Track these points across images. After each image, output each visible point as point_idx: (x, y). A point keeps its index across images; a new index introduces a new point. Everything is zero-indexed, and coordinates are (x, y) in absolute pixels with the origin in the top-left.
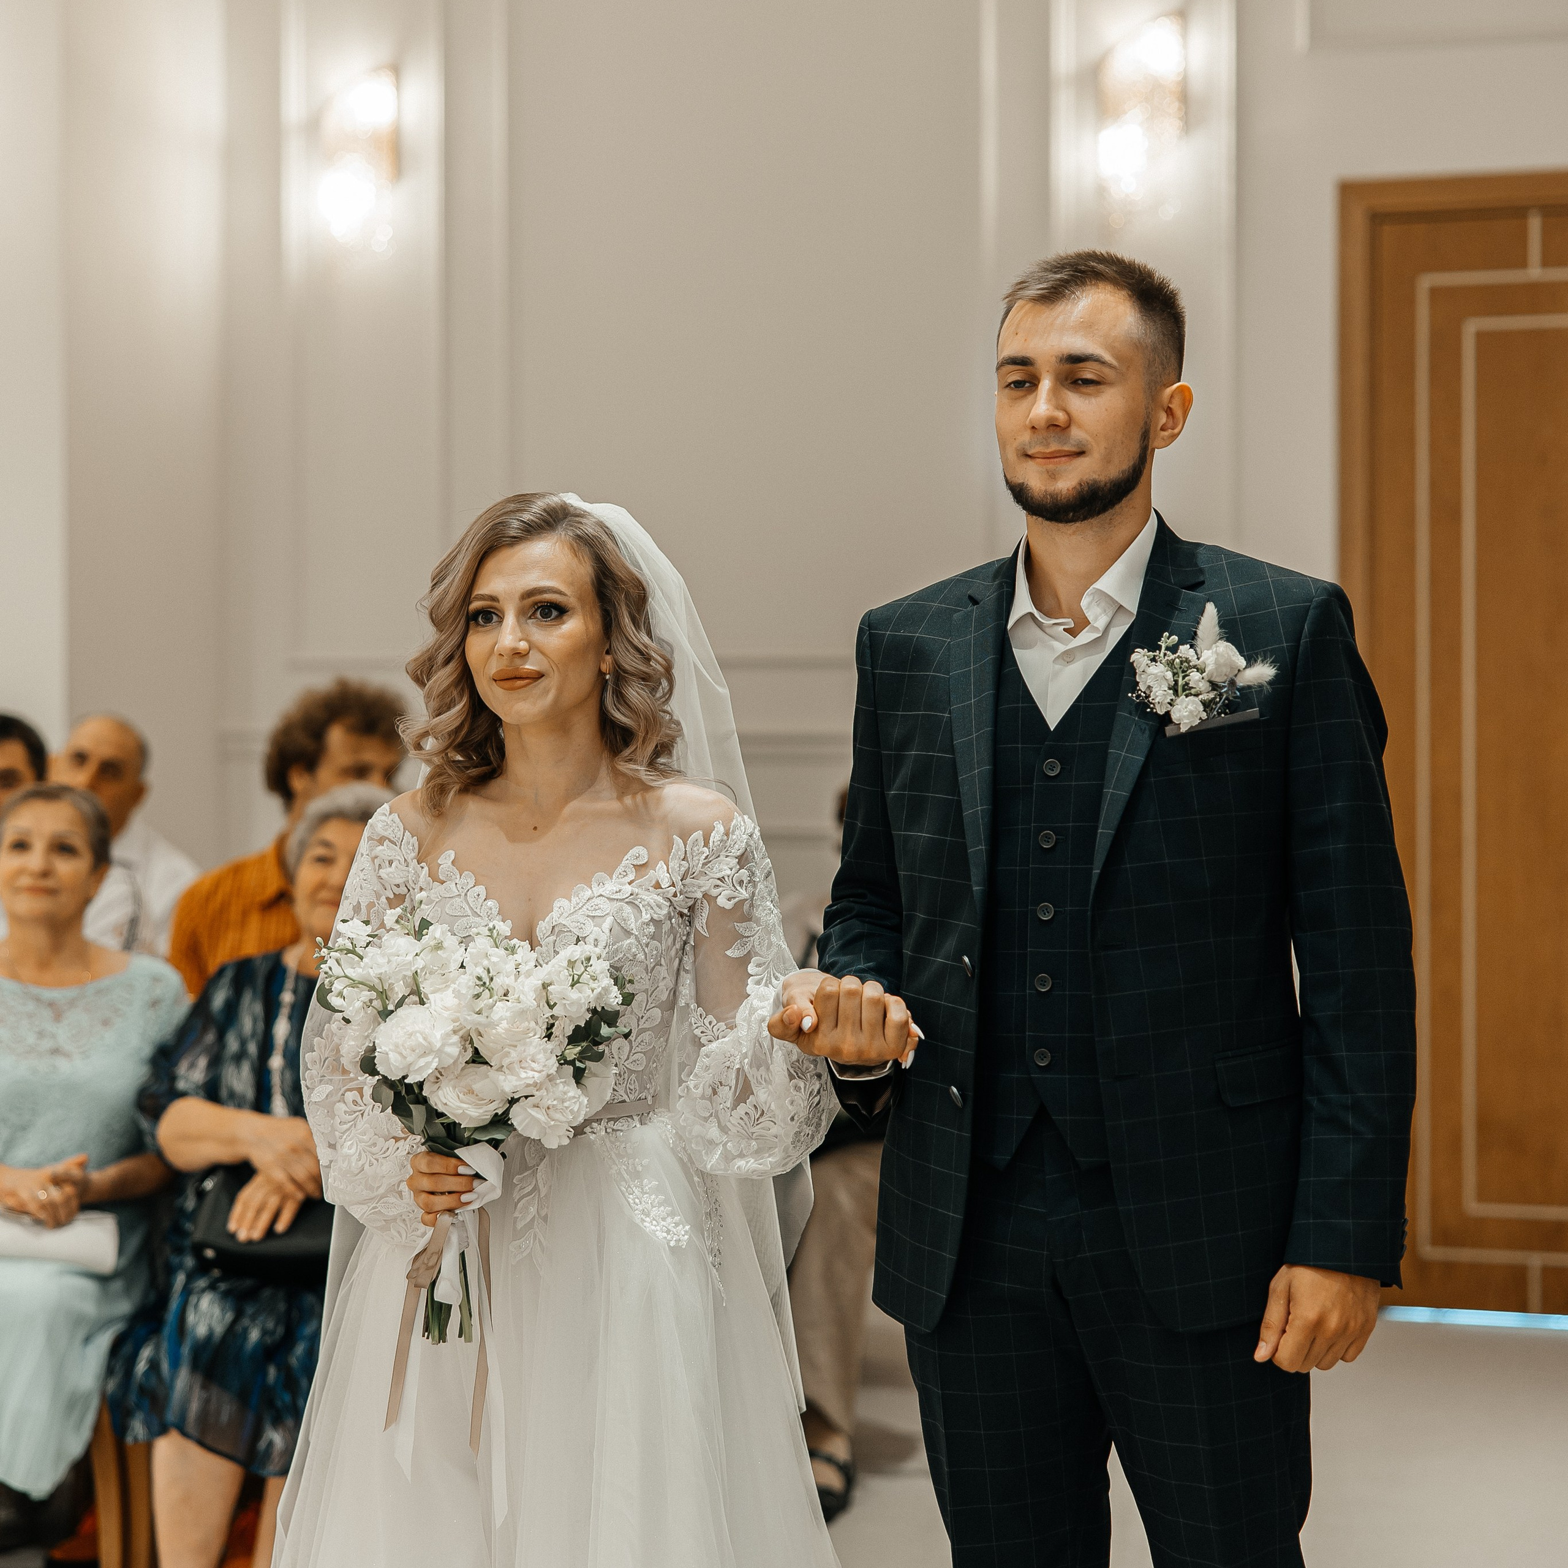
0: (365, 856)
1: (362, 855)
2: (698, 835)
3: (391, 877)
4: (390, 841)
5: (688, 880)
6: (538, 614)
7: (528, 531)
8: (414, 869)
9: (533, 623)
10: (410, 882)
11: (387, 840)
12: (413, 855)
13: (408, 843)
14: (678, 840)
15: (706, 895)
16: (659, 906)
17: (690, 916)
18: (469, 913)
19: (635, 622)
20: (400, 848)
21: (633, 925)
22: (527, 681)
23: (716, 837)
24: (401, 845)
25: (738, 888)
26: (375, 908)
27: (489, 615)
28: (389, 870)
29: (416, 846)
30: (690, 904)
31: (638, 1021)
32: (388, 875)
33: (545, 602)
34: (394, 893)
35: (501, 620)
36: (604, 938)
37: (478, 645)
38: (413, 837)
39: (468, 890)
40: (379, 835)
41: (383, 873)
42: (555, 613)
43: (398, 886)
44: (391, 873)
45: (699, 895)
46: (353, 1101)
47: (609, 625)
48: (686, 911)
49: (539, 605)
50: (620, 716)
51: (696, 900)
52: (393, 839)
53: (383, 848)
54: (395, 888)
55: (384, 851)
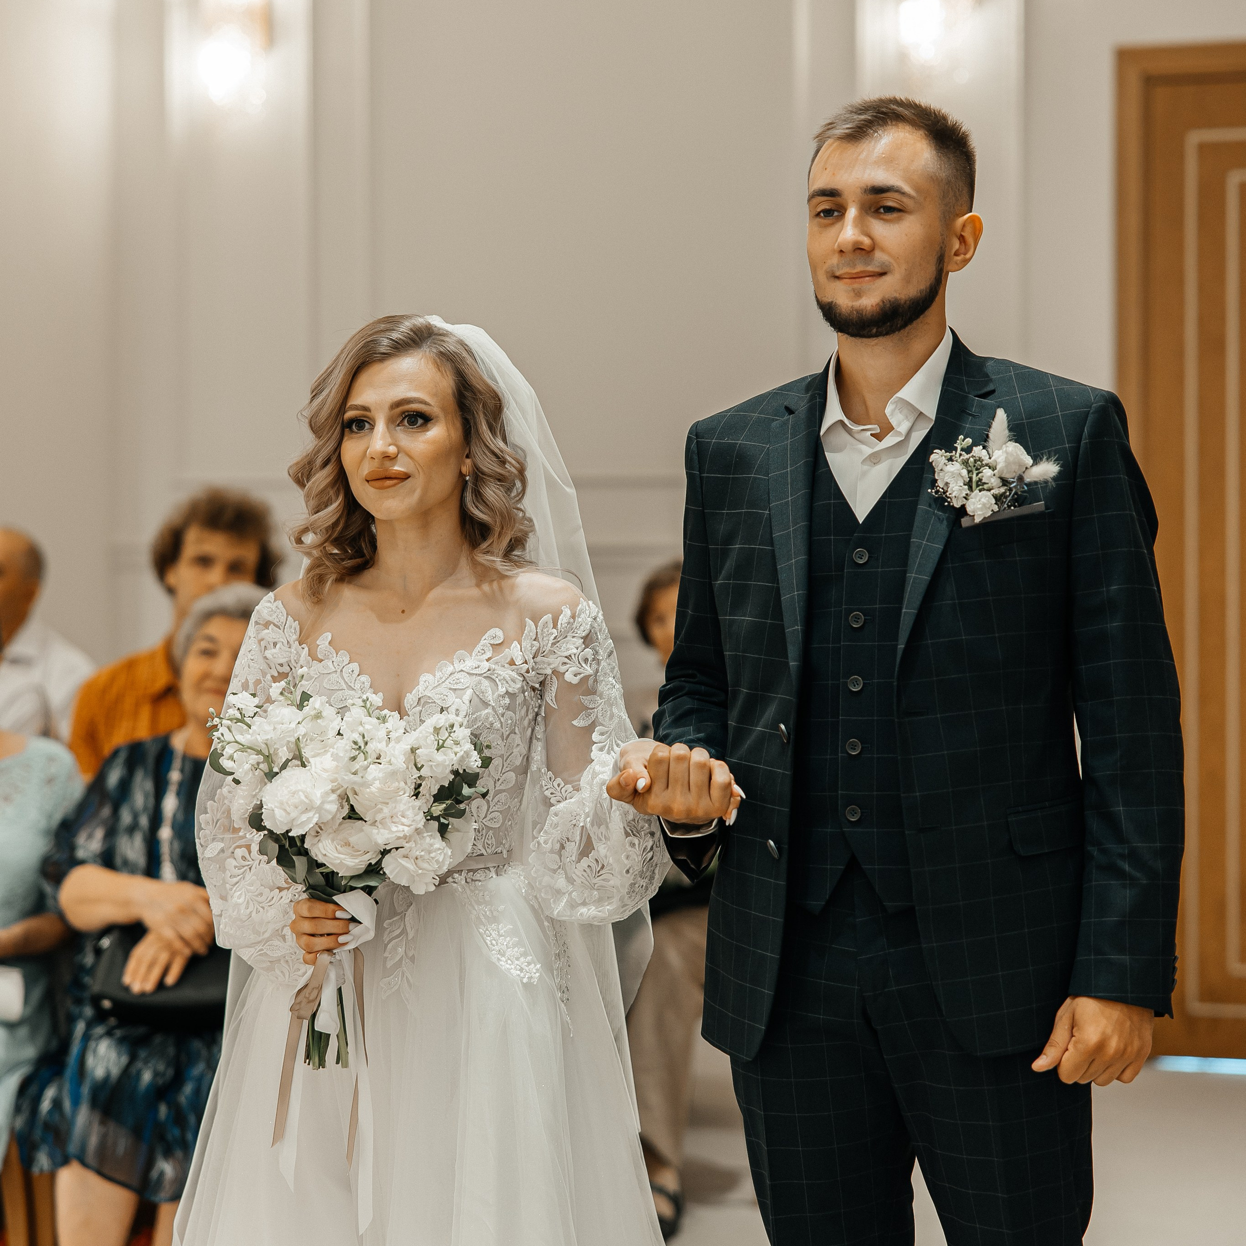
0: (252, 638)
1: (250, 638)
2: (548, 617)
3: (275, 658)
4: (275, 625)
5: (539, 659)
6: (406, 421)
7: (396, 348)
8: (296, 650)
9: (401, 431)
10: (293, 661)
11: (272, 625)
12: (295, 637)
13: (291, 627)
14: (529, 622)
15: (555, 672)
16: (514, 681)
17: (541, 690)
18: (344, 686)
19: (492, 429)
20: (283, 631)
21: (490, 697)
22: (395, 481)
23: (563, 620)
24: (284, 628)
25: (584, 665)
26: (260, 685)
27: (361, 423)
28: (274, 651)
29: (298, 629)
30: (541, 679)
31: (495, 782)
32: (273, 655)
33: (411, 411)
34: (278, 672)
35: (372, 427)
36: (464, 708)
37: (351, 449)
38: (294, 621)
39: (344, 667)
40: (265, 620)
41: (268, 654)
42: (420, 421)
43: (281, 665)
44: (275, 653)
45: (549, 672)
46: (242, 857)
47: (468, 432)
48: (537, 686)
49: (406, 414)
50: (479, 514)
51: (546, 676)
52: (277, 623)
53: (268, 631)
54: (279, 667)
55: (269, 634)
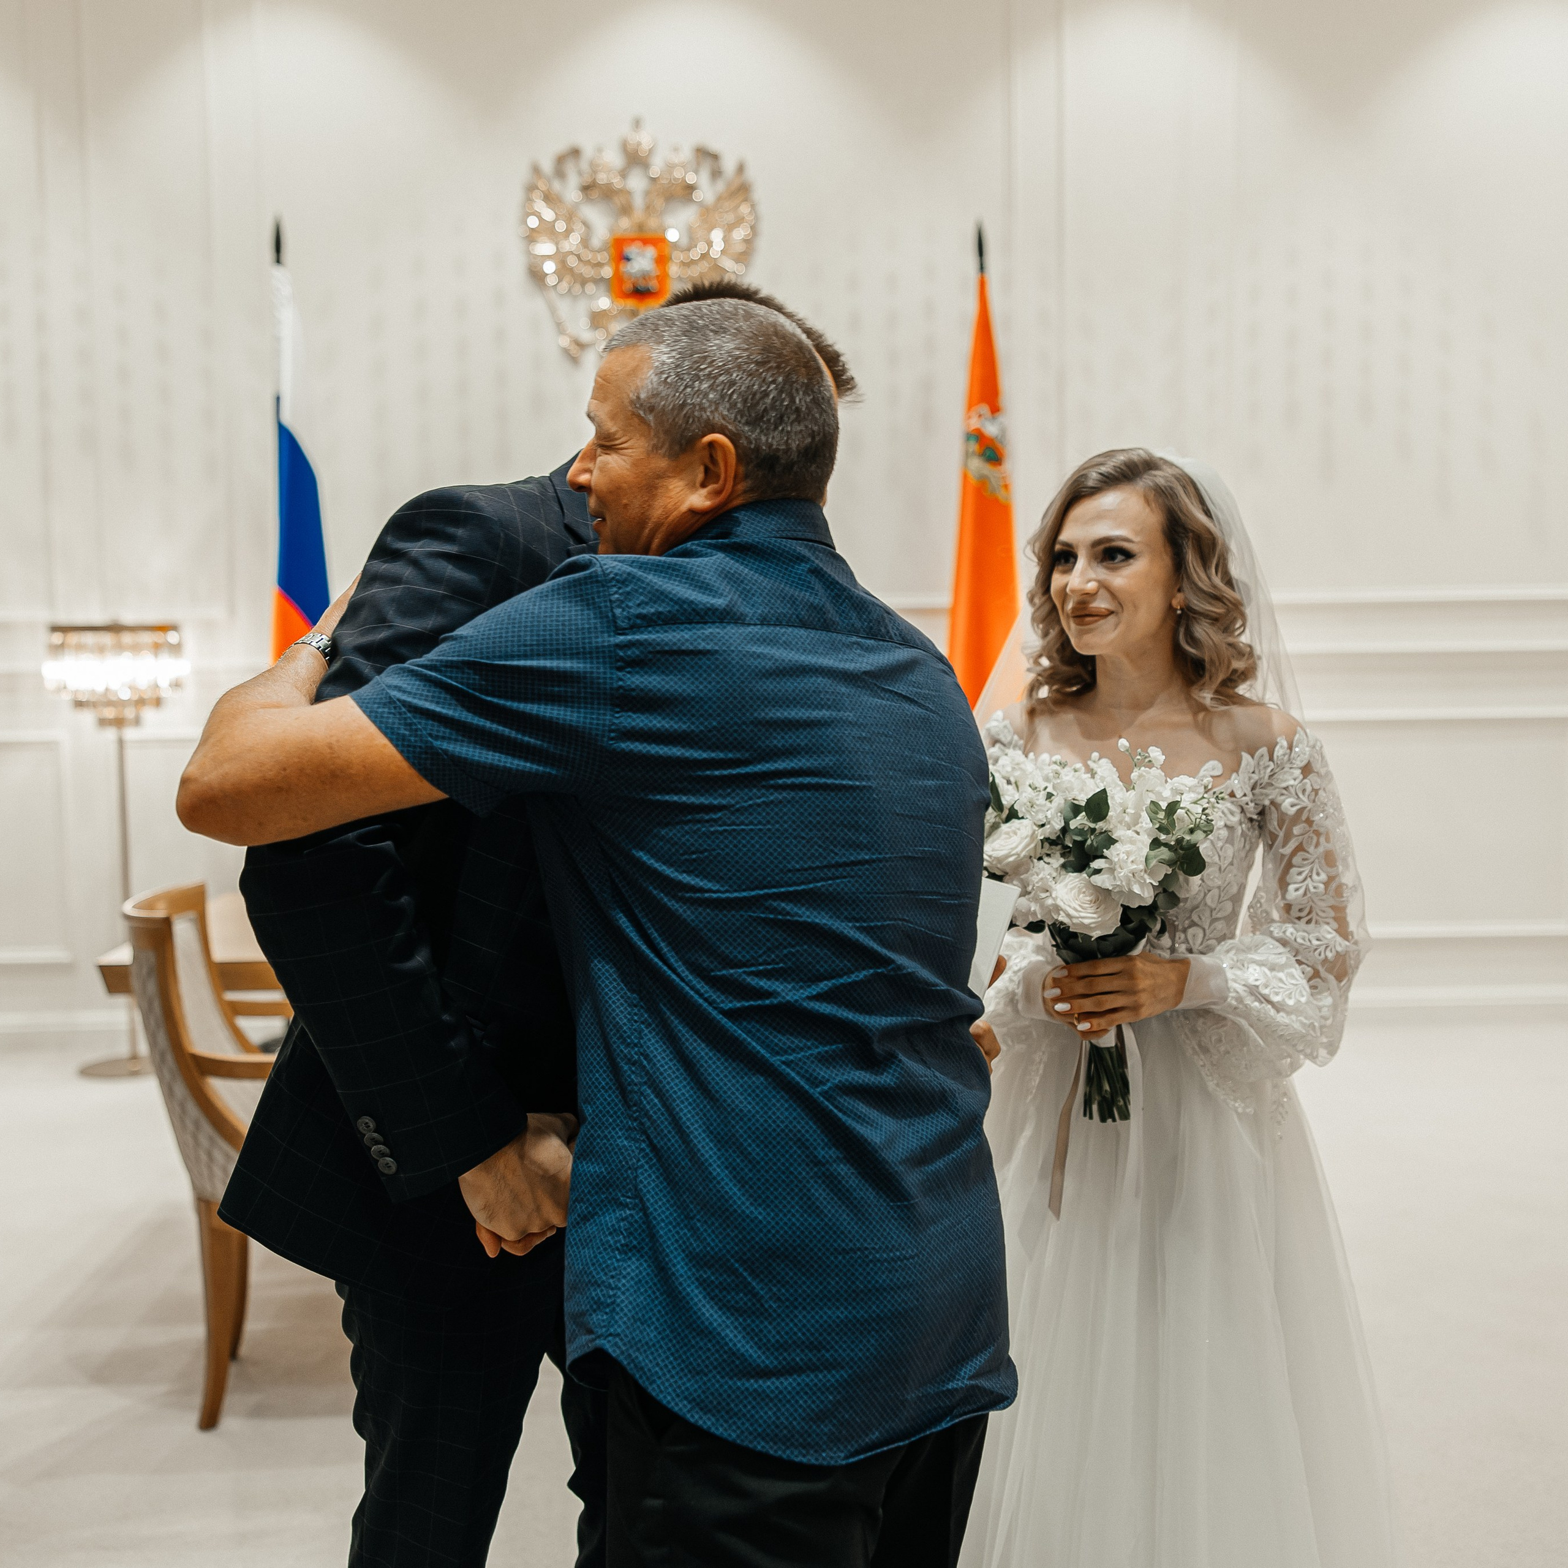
2: (1263, 750)
5: (1257, 791)
9: (1101, 566)
13: (1016, 745)
14: (1246, 757)
15: (1272, 802)
16: (1232, 813)
17: (1259, 822)
22: (1095, 618)
23: (1279, 752)
25: (1301, 796)
27: (1068, 557)
30: (1260, 808)
31: (1212, 912)
33: (1112, 548)
35: (1075, 563)
37: (1057, 583)
38: (1020, 740)
42: (1120, 557)
45: (1267, 803)
47: (1179, 568)
48: (1255, 817)
49: (1108, 550)
50: (1190, 649)
51: (1264, 807)
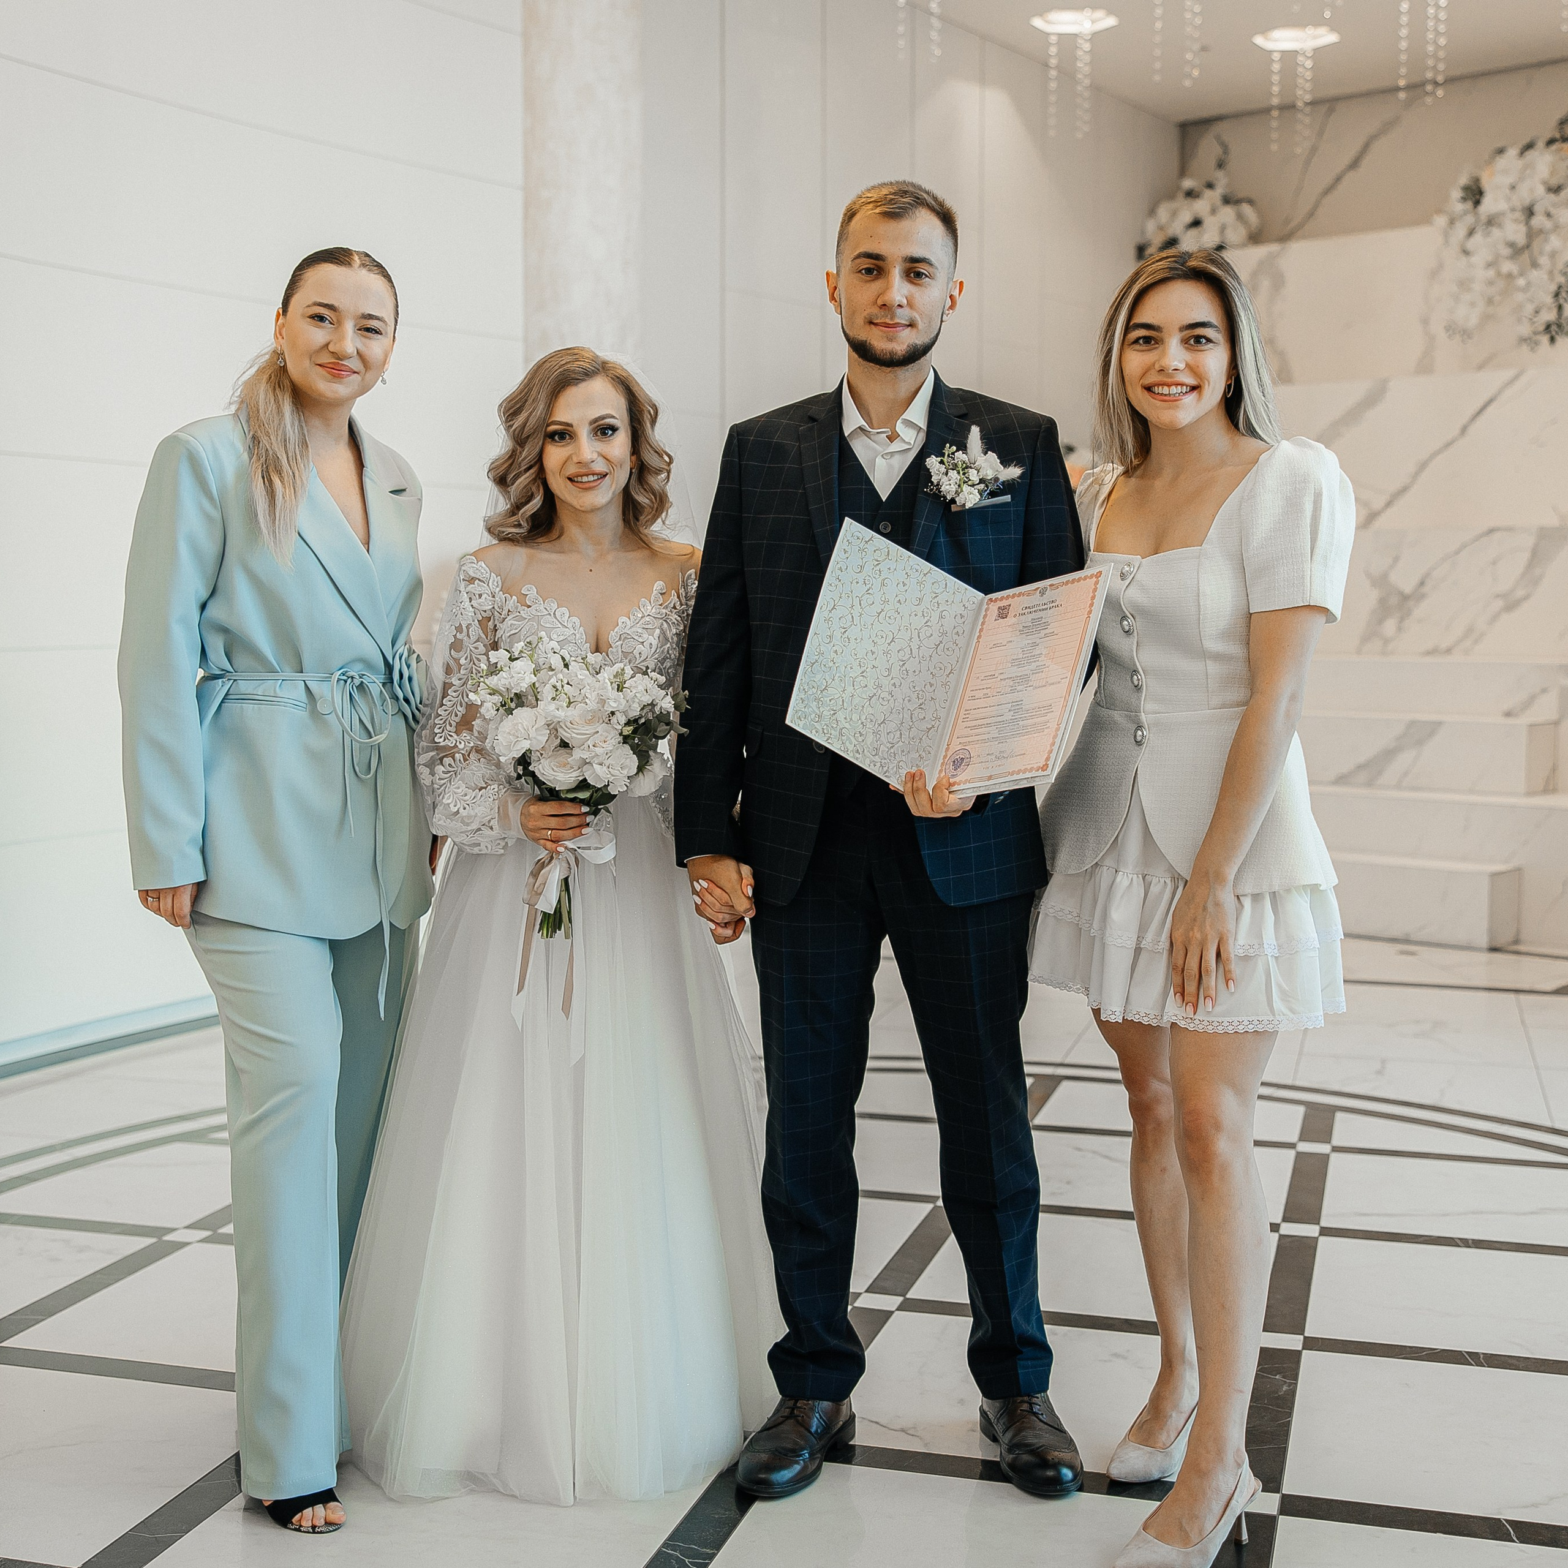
1: (460, 592)
3: (481, 605)
4: (479, 580)
6: (599, 432)
7: (586, 375)
8: (500, 598)
9: (595, 439)
10: (496, 608)
11: (477, 580)
12: (498, 589)
13: (494, 581)
16: (678, 623)
18: (558, 625)
20: (488, 585)
24: (489, 583)
27: (564, 434)
28: (481, 600)
29: (500, 583)
32: (479, 604)
33: (604, 425)
34: (483, 617)
35: (573, 438)
36: (655, 643)
37: (552, 456)
38: (497, 577)
39: (555, 610)
40: (470, 576)
41: (476, 603)
42: (610, 432)
43: (485, 611)
44: (482, 602)
46: (449, 764)
49: (600, 426)
50: (642, 499)
52: (482, 579)
53: (474, 586)
54: (482, 613)
55: (475, 588)
